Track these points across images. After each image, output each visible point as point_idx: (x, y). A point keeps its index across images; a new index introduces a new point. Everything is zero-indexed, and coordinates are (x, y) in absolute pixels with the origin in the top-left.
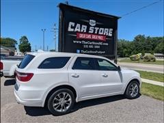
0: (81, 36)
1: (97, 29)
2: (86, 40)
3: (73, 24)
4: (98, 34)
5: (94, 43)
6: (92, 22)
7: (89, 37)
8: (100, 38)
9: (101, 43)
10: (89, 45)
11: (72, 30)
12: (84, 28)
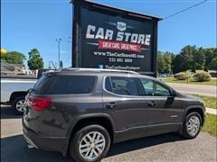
0: (105, 45)
1: (128, 35)
2: (113, 51)
3: (94, 28)
4: (129, 42)
5: (123, 55)
6: (122, 26)
7: (116, 46)
8: (133, 47)
9: (134, 56)
10: (117, 58)
11: (92, 36)
12: (110, 34)
